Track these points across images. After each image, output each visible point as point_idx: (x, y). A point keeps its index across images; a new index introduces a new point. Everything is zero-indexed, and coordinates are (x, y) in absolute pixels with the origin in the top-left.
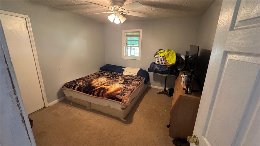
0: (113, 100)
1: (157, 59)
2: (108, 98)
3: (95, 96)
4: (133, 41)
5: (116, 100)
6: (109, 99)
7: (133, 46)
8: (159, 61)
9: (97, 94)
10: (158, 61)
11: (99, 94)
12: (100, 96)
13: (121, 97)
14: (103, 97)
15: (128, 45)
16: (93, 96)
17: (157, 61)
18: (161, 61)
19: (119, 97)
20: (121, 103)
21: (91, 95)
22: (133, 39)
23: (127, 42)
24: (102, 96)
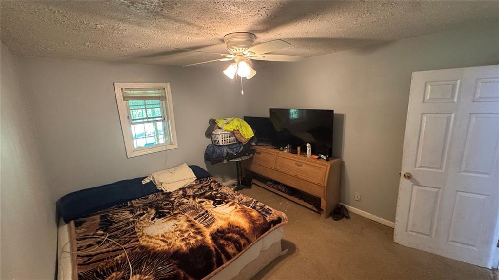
0: (269, 231)
1: (222, 136)
2: (261, 235)
3: (235, 255)
4: (146, 108)
5: (272, 225)
6: (263, 236)
7: (149, 120)
8: (226, 139)
9: (236, 246)
10: (223, 139)
11: (239, 244)
12: (244, 245)
13: (273, 215)
14: (251, 242)
15: (133, 120)
16: (230, 261)
17: (222, 141)
18: (228, 139)
19: (271, 219)
20: (282, 223)
21: (222, 264)
22: (145, 105)
23: (129, 113)
24: (249, 242)
